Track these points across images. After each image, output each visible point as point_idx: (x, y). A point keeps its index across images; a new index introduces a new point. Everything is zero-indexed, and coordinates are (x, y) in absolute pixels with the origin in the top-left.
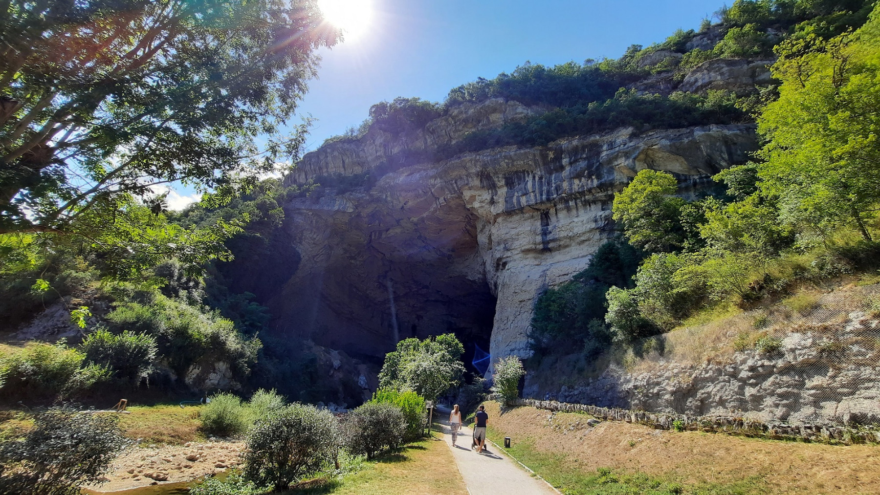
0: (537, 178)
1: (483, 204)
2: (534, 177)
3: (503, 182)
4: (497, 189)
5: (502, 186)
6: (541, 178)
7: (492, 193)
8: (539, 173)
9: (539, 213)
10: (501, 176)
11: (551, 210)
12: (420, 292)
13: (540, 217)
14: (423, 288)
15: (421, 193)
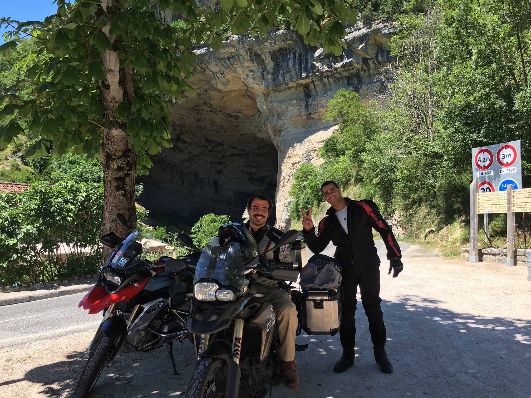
0: (297, 55)
2: (294, 54)
3: (270, 59)
5: (269, 63)
6: (300, 56)
7: (262, 69)
8: (298, 50)
9: (302, 87)
10: (267, 54)
11: (311, 84)
12: (215, 149)
13: (303, 90)
14: (218, 145)
15: (199, 68)
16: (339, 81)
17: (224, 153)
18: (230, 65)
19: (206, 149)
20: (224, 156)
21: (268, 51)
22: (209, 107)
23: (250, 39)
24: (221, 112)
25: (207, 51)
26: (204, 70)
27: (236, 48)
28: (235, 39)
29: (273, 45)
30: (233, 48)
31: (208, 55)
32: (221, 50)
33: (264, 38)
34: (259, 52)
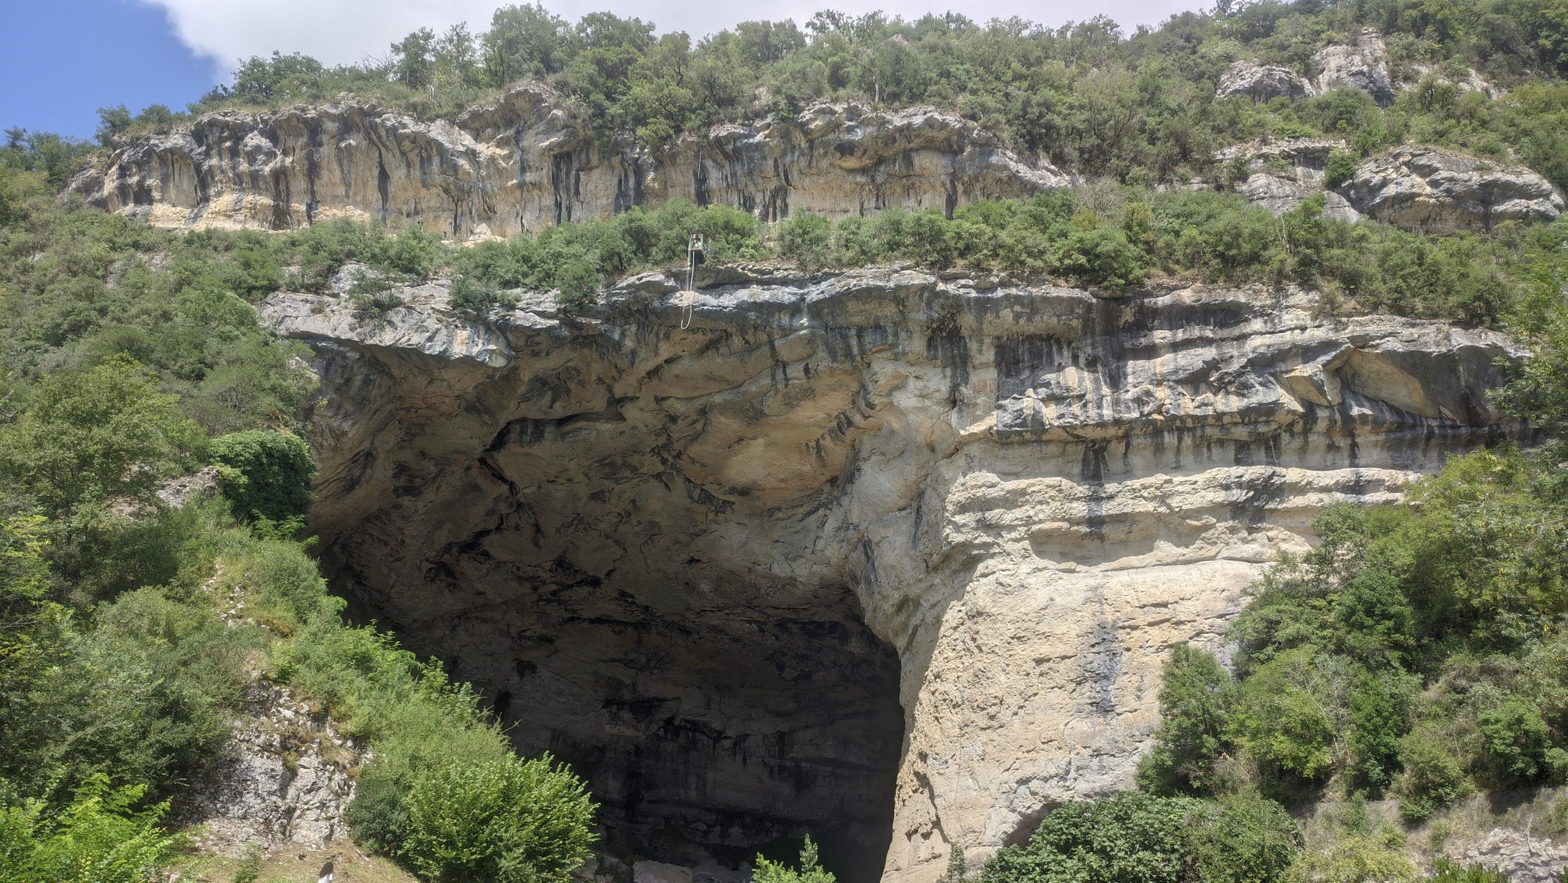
1: (928, 403)
2: (1075, 358)
3: (990, 355)
4: (970, 370)
5: (986, 365)
7: (953, 377)
9: (1081, 448)
10: (988, 341)
11: (1113, 445)
12: (565, 595)
13: (1081, 457)
14: (580, 584)
15: (737, 341)
16: (1209, 448)
17: (575, 611)
18: (855, 351)
19: (535, 589)
20: (572, 619)
21: (997, 334)
22: (664, 461)
23: (962, 291)
24: (690, 481)
25: (793, 299)
26: (750, 348)
27: (904, 306)
28: (916, 282)
29: (1022, 321)
30: (893, 305)
31: (795, 309)
32: (852, 305)
33: (1007, 297)
34: (965, 332)
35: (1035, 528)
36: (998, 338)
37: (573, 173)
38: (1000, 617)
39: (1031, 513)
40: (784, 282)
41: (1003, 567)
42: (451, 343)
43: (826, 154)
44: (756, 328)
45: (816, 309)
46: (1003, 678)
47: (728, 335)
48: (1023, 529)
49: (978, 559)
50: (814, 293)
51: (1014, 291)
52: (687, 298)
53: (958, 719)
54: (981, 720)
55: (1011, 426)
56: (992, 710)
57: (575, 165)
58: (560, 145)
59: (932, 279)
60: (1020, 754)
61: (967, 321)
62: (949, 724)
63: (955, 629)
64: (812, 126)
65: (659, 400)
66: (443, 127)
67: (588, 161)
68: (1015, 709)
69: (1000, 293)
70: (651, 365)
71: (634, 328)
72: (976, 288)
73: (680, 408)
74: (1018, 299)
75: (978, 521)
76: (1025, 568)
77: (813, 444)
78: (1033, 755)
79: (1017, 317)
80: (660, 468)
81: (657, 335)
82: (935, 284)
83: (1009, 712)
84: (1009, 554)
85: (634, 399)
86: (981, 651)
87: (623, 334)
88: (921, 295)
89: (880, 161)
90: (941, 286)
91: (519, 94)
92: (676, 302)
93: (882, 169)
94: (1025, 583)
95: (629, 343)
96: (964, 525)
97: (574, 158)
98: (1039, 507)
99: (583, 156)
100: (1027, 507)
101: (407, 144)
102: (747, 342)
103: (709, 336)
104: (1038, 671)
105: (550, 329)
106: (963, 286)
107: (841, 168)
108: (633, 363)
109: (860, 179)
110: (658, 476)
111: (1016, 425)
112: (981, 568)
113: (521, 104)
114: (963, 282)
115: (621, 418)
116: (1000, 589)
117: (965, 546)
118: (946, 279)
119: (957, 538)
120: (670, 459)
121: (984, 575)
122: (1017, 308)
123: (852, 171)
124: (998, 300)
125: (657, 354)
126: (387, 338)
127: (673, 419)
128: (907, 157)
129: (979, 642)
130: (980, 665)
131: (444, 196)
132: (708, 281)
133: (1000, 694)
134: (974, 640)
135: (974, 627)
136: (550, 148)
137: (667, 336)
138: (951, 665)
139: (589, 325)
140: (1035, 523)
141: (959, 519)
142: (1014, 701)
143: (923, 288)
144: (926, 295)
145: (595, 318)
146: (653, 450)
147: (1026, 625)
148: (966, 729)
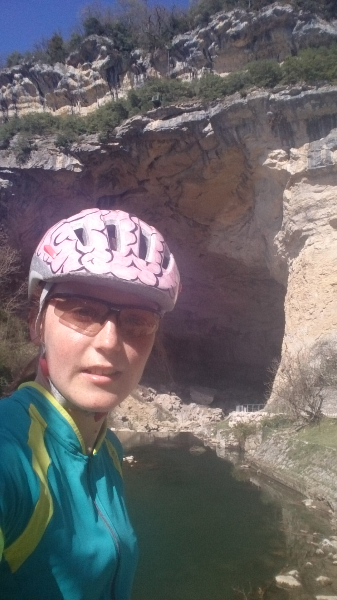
3: (304, 130)
10: (301, 122)
15: (183, 144)
18: (237, 139)
21: (306, 118)
22: (172, 209)
23: (283, 97)
24: (186, 217)
25: (203, 117)
26: (190, 147)
27: (255, 111)
28: (259, 96)
29: (317, 108)
30: (250, 112)
31: (204, 123)
32: (230, 115)
33: (306, 96)
34: (289, 120)
35: (332, 218)
36: (307, 120)
37: (116, 76)
38: (316, 265)
39: (330, 211)
40: (199, 109)
41: (317, 240)
42: (55, 163)
43: (227, 41)
44: (189, 135)
45: (215, 120)
46: (316, 295)
47: (177, 142)
48: (326, 219)
49: (306, 237)
50: (213, 111)
51: (309, 92)
52: (154, 125)
53: (297, 316)
54: (307, 316)
55: (315, 166)
56: (311, 311)
57: (116, 72)
58: (108, 63)
59: (267, 94)
60: (323, 331)
61: (289, 114)
62: (294, 319)
63: (297, 273)
64: (217, 27)
65: (158, 179)
66: (60, 66)
67: (122, 69)
68: (321, 310)
69: (302, 95)
70: (148, 162)
71: (135, 145)
72: (291, 94)
73: (168, 182)
74: (312, 96)
75: (304, 218)
76: (328, 240)
77: (235, 191)
78: (329, 331)
79: (314, 106)
80: (172, 213)
81: (146, 146)
82: (269, 96)
83: (319, 311)
84: (320, 233)
85: (148, 180)
86: (307, 282)
87: (131, 149)
88: (263, 103)
89: (255, 39)
90: (272, 96)
91: (86, 42)
92: (149, 128)
93: (256, 43)
94: (328, 246)
95: (134, 153)
96: (297, 221)
97: (115, 68)
98: (333, 207)
99: (119, 67)
100: (328, 208)
101: (46, 77)
102: (187, 143)
103: (170, 144)
104: (332, 290)
105: (97, 151)
106: (284, 94)
107: (236, 47)
108: (139, 162)
109: (246, 51)
110: (172, 217)
111: (318, 165)
112: (307, 242)
113: (89, 47)
114: (283, 92)
115: (145, 190)
116: (316, 251)
117: (299, 232)
118: (274, 93)
119: (295, 228)
120: (174, 208)
121: (309, 245)
122: (313, 102)
123: (242, 48)
124: (302, 99)
125: (149, 156)
126: (29, 165)
127: (167, 188)
128: (267, 34)
129: (306, 278)
130: (306, 290)
131: (66, 99)
132: (165, 116)
133: (314, 303)
134: (304, 277)
135: (304, 272)
136: (103, 66)
137: (151, 147)
138: (296, 291)
139: (114, 146)
140: (331, 215)
141: (295, 218)
142: (320, 306)
143: (263, 99)
144: (265, 102)
145: (116, 142)
146: (165, 204)
147: (328, 268)
148: (301, 321)
